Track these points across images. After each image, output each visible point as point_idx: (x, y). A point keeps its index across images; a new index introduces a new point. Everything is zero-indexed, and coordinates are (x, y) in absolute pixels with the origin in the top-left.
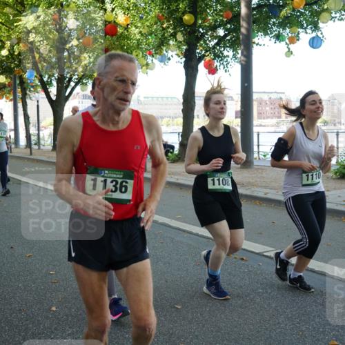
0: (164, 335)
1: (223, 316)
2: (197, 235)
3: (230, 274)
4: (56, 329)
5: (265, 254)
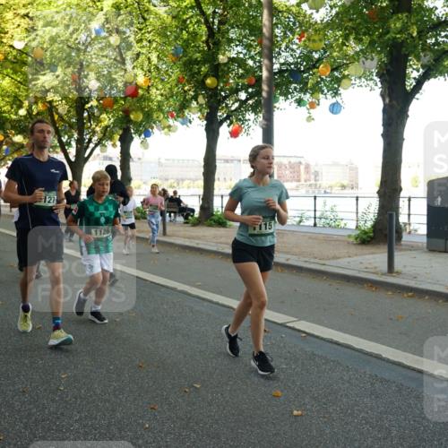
1: (245, 397)
5: (289, 324)
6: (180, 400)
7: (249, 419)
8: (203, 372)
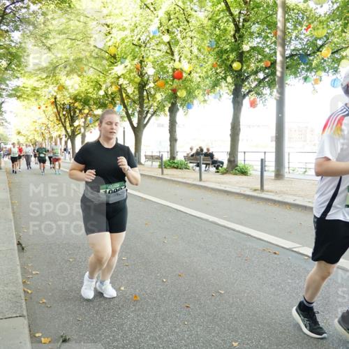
0: (209, 316)
2: (239, 232)
3: (264, 265)
4: (122, 306)
5: (294, 249)
6: (208, 302)
8: (226, 282)
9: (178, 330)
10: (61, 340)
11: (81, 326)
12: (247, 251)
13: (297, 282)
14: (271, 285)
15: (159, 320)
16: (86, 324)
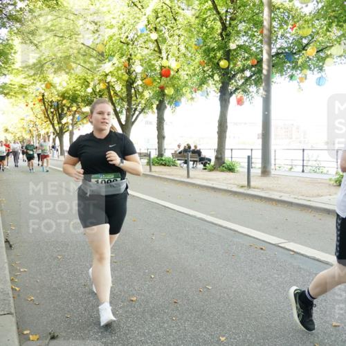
0: (197, 311)
2: (226, 228)
3: (251, 260)
5: (280, 245)
6: (196, 297)
7: (248, 314)
8: (214, 277)
9: (166, 325)
10: (49, 337)
11: (70, 323)
12: (234, 247)
13: (283, 277)
14: (257, 280)
15: (147, 316)
16: (74, 321)
